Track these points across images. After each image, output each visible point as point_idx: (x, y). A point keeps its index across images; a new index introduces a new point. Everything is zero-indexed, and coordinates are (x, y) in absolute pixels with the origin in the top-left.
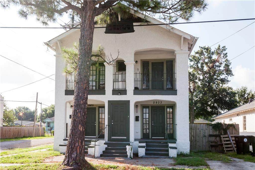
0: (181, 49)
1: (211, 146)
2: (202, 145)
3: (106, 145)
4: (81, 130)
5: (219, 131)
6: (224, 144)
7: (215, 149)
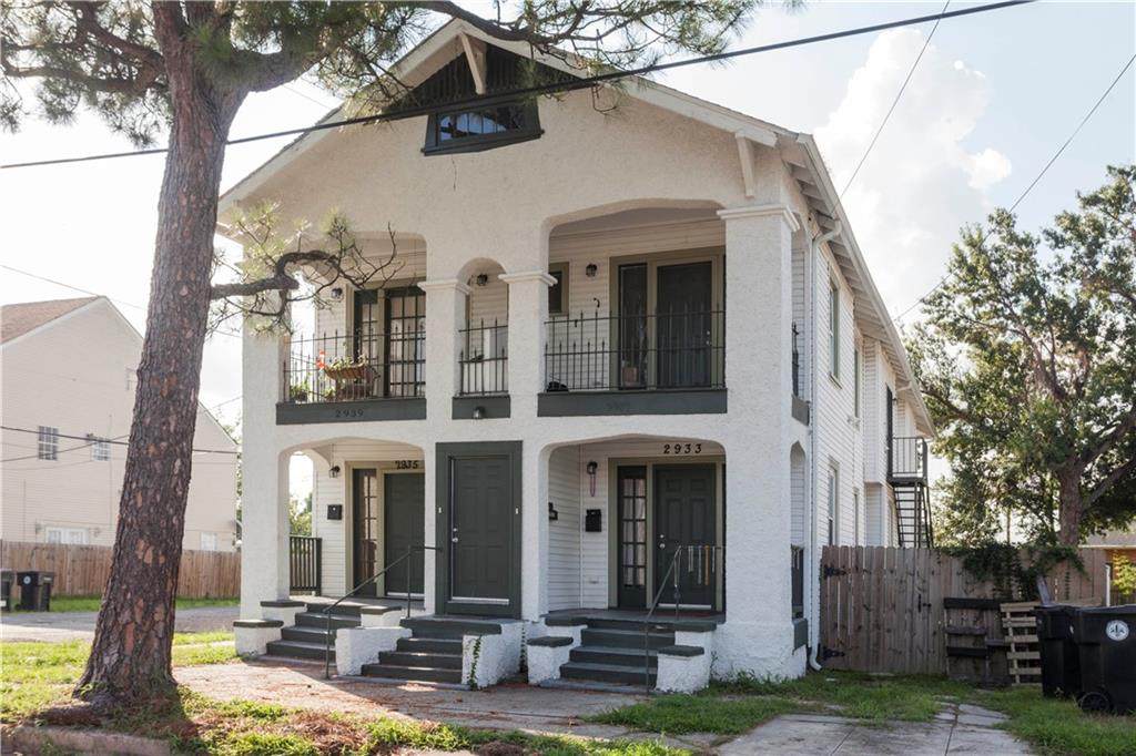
0: (748, 195)
1: (950, 655)
2: (908, 644)
3: (407, 627)
4: (149, 559)
5: (999, 582)
6: (1016, 644)
7: (977, 669)
